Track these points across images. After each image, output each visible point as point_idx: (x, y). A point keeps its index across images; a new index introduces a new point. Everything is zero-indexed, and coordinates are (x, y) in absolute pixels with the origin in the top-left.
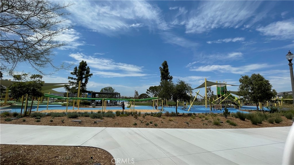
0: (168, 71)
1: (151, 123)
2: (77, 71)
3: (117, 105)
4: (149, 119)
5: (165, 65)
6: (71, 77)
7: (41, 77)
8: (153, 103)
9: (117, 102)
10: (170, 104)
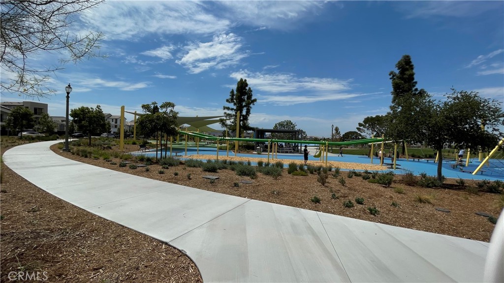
0: (413, 79)
1: (359, 202)
2: (234, 97)
3: (298, 151)
4: (355, 190)
5: (406, 65)
6: (227, 106)
7: (173, 106)
8: (370, 150)
9: (298, 146)
10: (415, 154)
